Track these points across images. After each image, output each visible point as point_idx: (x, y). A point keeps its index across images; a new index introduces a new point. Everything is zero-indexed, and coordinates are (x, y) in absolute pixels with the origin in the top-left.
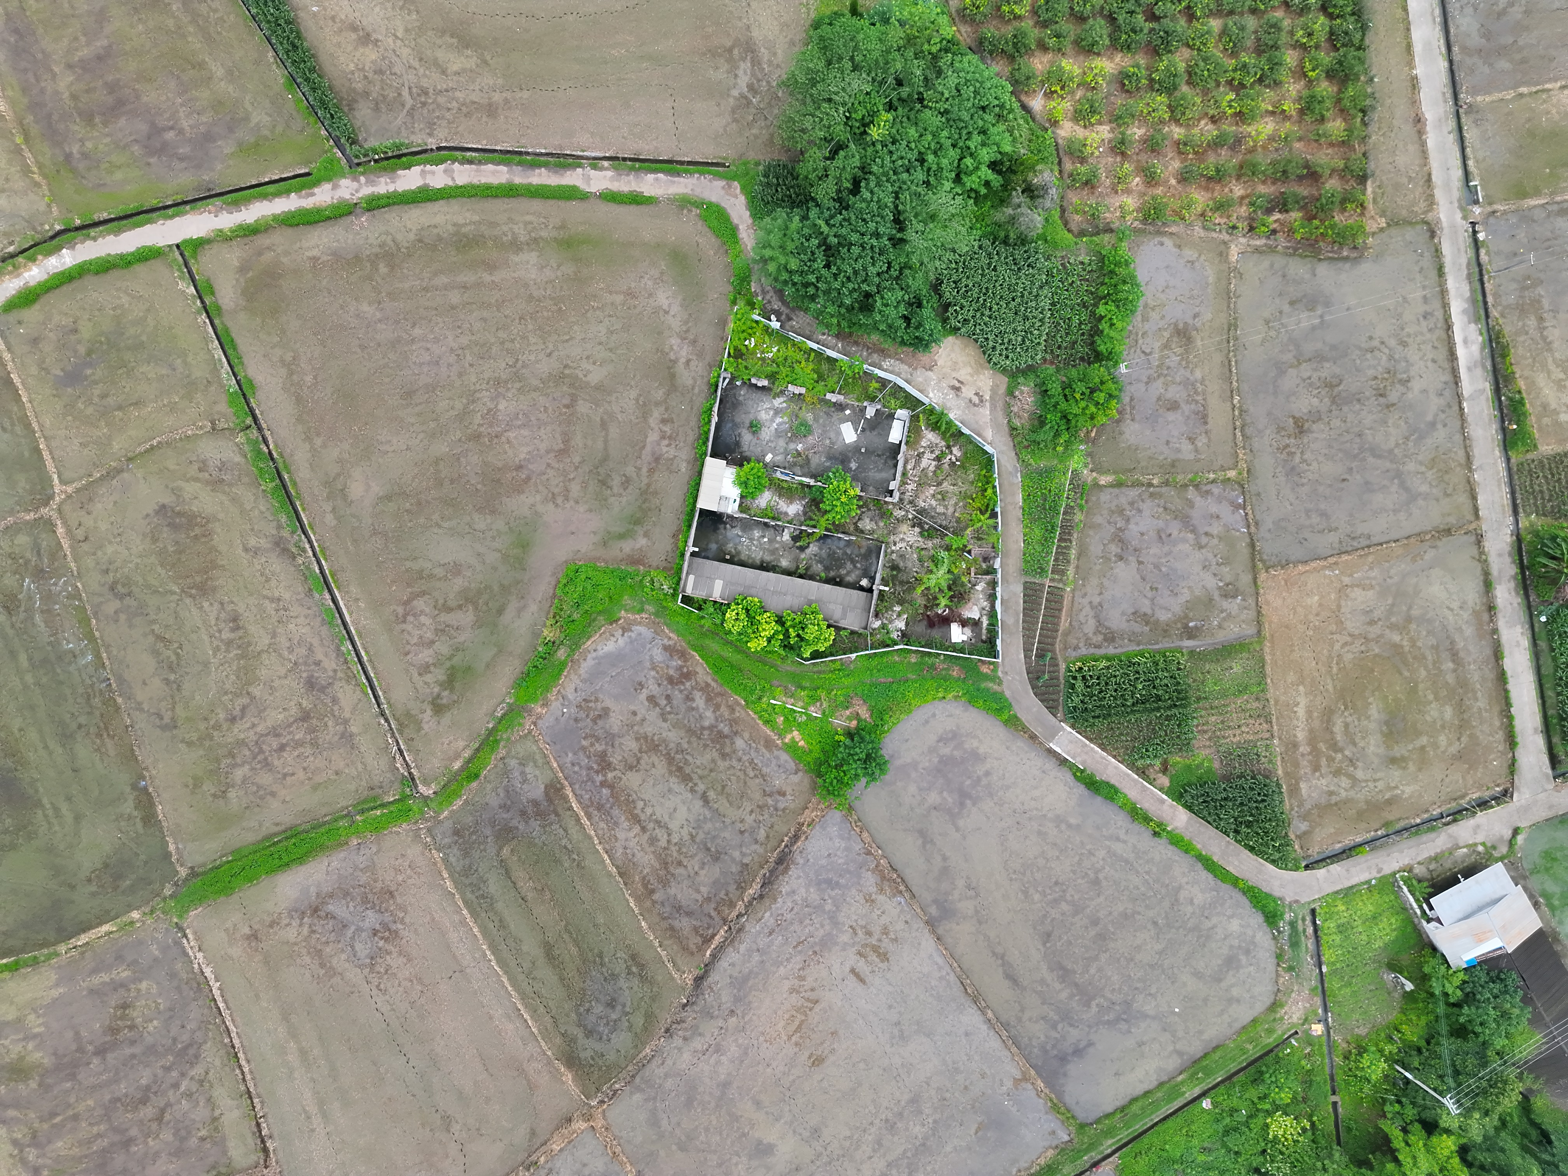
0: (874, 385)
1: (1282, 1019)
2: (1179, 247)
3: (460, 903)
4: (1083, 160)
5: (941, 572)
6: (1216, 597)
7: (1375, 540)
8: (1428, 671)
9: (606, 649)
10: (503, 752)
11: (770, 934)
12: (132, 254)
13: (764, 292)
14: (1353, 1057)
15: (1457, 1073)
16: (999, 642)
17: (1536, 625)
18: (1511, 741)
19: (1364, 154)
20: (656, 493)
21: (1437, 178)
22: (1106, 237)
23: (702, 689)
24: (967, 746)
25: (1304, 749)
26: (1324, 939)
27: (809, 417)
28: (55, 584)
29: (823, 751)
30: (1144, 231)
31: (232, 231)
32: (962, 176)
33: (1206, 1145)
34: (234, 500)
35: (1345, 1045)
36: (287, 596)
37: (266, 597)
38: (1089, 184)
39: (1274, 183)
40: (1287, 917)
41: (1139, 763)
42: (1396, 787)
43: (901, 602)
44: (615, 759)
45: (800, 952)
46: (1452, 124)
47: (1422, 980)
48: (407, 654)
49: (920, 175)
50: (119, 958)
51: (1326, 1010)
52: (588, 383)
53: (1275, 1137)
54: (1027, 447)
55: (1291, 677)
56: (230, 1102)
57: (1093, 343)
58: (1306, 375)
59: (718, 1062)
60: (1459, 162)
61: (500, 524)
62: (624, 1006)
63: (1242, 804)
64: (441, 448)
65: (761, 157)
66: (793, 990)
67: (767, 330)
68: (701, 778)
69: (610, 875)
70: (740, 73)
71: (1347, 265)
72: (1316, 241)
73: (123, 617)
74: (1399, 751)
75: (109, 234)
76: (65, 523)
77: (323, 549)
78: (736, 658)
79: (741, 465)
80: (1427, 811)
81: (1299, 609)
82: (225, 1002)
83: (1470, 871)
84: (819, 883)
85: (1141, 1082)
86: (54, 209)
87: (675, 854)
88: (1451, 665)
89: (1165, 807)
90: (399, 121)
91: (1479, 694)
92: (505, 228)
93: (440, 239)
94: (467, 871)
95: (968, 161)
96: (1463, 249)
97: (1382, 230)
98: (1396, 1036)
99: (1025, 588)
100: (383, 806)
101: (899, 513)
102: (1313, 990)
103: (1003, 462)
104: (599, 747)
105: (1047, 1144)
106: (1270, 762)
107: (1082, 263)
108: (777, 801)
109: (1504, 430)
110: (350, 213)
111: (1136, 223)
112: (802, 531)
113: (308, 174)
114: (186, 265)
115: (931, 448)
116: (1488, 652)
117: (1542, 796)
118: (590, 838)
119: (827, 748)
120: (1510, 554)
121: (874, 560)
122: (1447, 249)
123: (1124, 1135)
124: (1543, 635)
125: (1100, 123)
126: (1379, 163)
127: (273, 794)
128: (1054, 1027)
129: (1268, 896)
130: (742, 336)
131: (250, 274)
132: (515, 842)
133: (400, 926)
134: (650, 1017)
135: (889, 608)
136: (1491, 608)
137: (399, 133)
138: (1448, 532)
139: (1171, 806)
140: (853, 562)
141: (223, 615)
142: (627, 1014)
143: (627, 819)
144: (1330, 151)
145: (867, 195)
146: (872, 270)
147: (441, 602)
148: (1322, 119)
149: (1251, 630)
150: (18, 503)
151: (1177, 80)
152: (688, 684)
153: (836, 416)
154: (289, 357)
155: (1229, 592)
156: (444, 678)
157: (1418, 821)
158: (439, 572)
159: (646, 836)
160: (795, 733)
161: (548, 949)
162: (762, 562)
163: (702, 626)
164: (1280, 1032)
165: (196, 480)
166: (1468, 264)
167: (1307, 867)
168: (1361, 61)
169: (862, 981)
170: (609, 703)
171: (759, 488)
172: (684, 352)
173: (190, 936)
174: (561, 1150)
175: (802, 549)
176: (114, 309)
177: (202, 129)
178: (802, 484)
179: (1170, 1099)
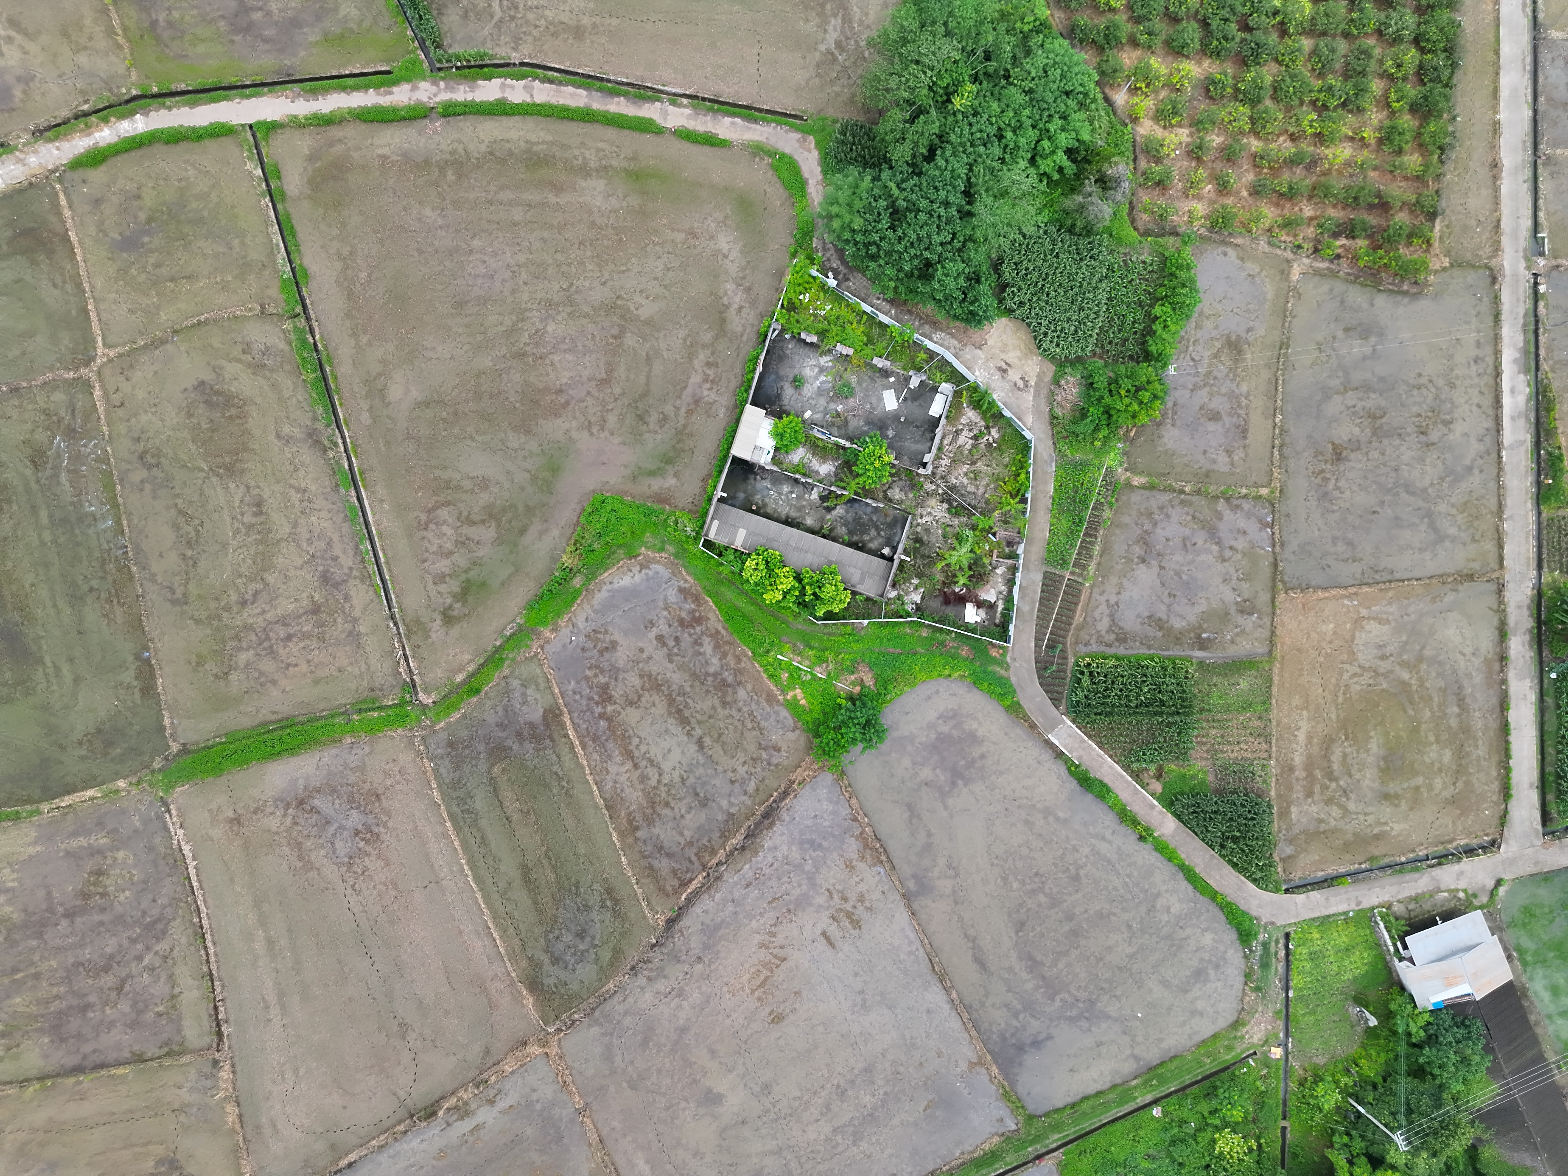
0: (923, 355)
1: (1243, 1037)
2: (1242, 259)
3: (445, 815)
4: (1158, 160)
5: (964, 550)
6: (1233, 610)
7: (1397, 576)
8: (1433, 713)
9: (622, 583)
10: (506, 672)
11: (747, 886)
12: (205, 128)
13: (825, 249)
14: (1308, 1085)
15: (1410, 1111)
16: (1012, 627)
17: (1546, 681)
18: (1506, 792)
19: (1437, 192)
20: (691, 435)
21: (1506, 225)
22: (1172, 240)
23: (711, 636)
24: (966, 727)
25: (1300, 773)
26: (1295, 964)
27: (854, 379)
28: (85, 446)
29: (824, 712)
30: (1209, 239)
31: (306, 118)
32: (1038, 158)
33: (1151, 1152)
34: (274, 386)
35: (1301, 1072)
36: (313, 488)
37: (292, 486)
38: (1161, 184)
39: (1344, 209)
40: (1261, 937)
41: (1135, 766)
42: (1386, 824)
43: (919, 576)
44: (617, 693)
45: (774, 908)
46: (1528, 173)
47: (1387, 1016)
48: (425, 561)
49: (996, 150)
50: (100, 824)
51: (1287, 1035)
52: (638, 316)
53: (1221, 1153)
54: (1065, 438)
55: (1296, 701)
56: (191, 982)
57: (1144, 343)
58: (1351, 403)
59: (679, 1007)
60: (1530, 212)
61: (533, 446)
62: (593, 938)
63: (1231, 819)
64: (485, 362)
65: (839, 115)
66: (762, 945)
67: (823, 287)
68: (699, 723)
69: (596, 807)
70: (830, 28)
71: (1406, 300)
72: (1379, 272)
73: (148, 487)
74: (1393, 787)
75: (184, 105)
76: (103, 387)
77: (355, 446)
78: (749, 609)
79: (780, 418)
80: (1413, 851)
81: (1313, 635)
82: (199, 881)
83: (1448, 916)
84: (802, 843)
85: (1095, 1081)
86: (134, 73)
87: (663, 795)
88: (1456, 710)
89: (1155, 813)
90: (486, 32)
91: (1480, 742)
92: (577, 152)
93: (511, 154)
94: (456, 784)
95: (1046, 143)
96: (1522, 298)
97: (1444, 269)
98: (1354, 1069)
99: (1045, 578)
100: (381, 708)
101: (929, 487)
102: (1277, 1013)
103: (1039, 449)
104: (602, 679)
105: (993, 1130)
106: (1265, 782)
107: (1144, 262)
108: (771, 756)
109: (1539, 483)
110: (425, 117)
111: (1202, 230)
112: (831, 492)
113: (388, 72)
114: (257, 146)
115: (970, 426)
116: (1494, 701)
117: (1529, 851)
118: (582, 768)
119: (828, 710)
120: (1529, 608)
121: (899, 529)
122: (1506, 297)
123: (1071, 1132)
124: (1552, 691)
125: (1180, 125)
126: (1451, 202)
127: (274, 683)
128: (1016, 1016)
129: (1245, 913)
130: (798, 289)
131: (319, 164)
132: (506, 762)
133: (382, 830)
134: (618, 953)
135: (907, 580)
136: (1503, 658)
137: (484, 43)
138: (1470, 577)
139: (1161, 812)
140: (878, 529)
141: (247, 499)
142: (595, 946)
143: (621, 753)
144: (1402, 184)
145: (941, 163)
146: (936, 239)
147: (465, 514)
148: (1400, 152)
149: (1262, 649)
150: (59, 360)
151: (1262, 92)
152: (698, 629)
153: (880, 382)
154: (346, 251)
155: (1246, 608)
156: (458, 590)
157: (1403, 859)
158: (467, 484)
159: (637, 773)
160: (798, 691)
161: (526, 871)
162: (788, 517)
163: (720, 573)
164: (1239, 1050)
165: (239, 361)
166: (1526, 315)
167: (1287, 891)
168: (1447, 99)
169: (831, 944)
170: (617, 636)
171: (795, 443)
172: (738, 299)
173: (174, 812)
174: (512, 1073)
175: (829, 510)
176: (180, 180)
177: (290, 13)
178: (837, 445)
179: (1121, 1102)
